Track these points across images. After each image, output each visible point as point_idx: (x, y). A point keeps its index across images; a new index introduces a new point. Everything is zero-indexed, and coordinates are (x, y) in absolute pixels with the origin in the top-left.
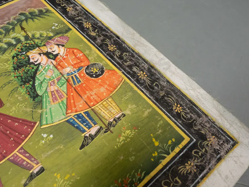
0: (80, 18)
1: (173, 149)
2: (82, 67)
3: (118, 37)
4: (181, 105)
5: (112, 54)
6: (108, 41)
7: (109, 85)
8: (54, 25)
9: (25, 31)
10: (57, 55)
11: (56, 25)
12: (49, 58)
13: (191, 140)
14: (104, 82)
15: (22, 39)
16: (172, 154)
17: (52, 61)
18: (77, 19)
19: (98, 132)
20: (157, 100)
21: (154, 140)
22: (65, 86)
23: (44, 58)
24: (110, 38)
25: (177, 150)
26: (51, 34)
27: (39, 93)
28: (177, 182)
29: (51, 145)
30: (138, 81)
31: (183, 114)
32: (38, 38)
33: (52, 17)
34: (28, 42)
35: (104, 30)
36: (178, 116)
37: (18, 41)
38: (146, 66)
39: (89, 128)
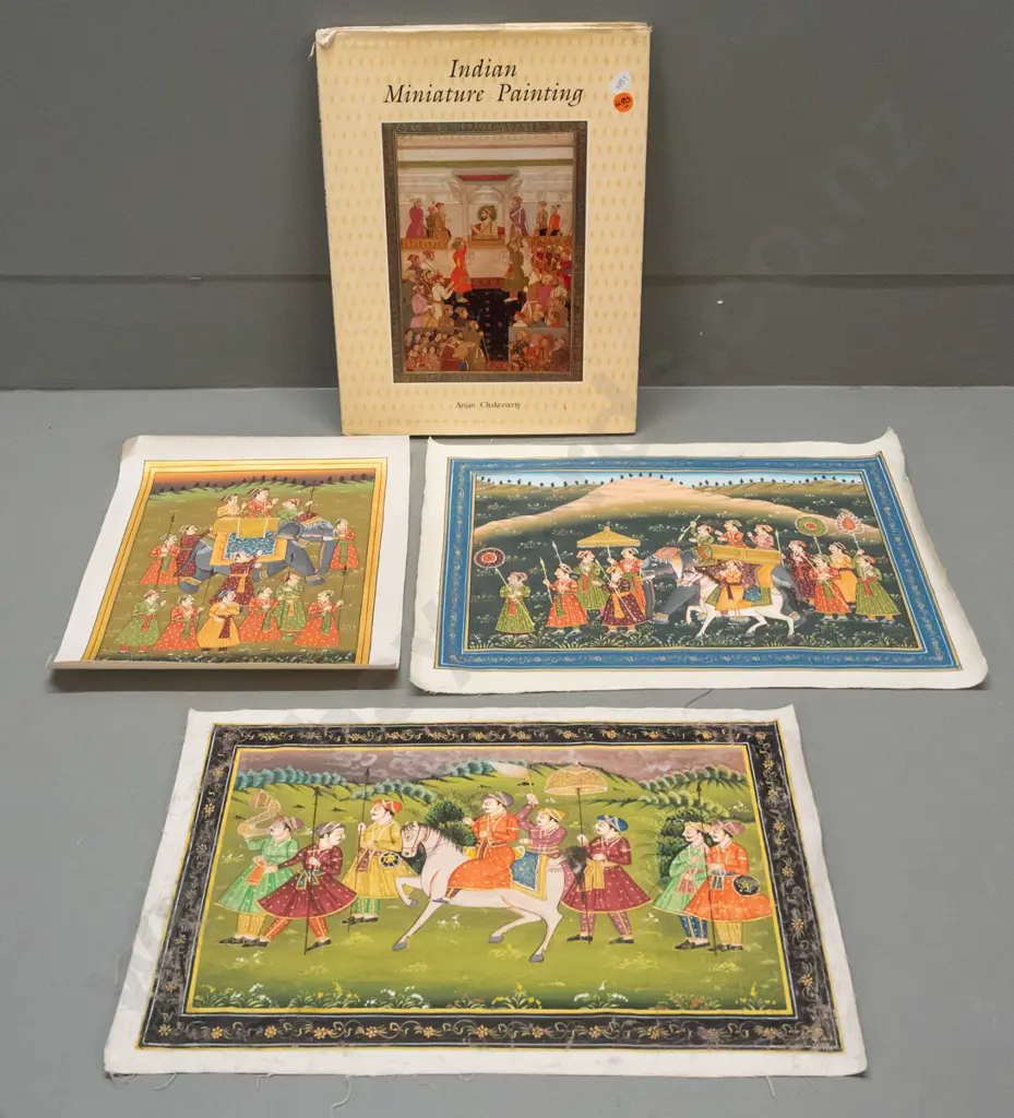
0: (777, 812)
1: (765, 1008)
2: (735, 873)
3: (805, 863)
4: (814, 980)
5: (782, 878)
6: (789, 862)
7: (749, 910)
8: (737, 804)
9: (699, 795)
10: (715, 844)
11: (742, 805)
12: (706, 842)
13: (793, 1015)
14: (746, 904)
15: (691, 802)
16: (761, 1012)
17: (707, 847)
18: (773, 811)
19: (704, 945)
20: (791, 958)
21: (753, 989)
22: (701, 882)
23: (700, 838)
24: (795, 858)
25: (769, 1012)
26: (727, 815)
27: (671, 872)
28: (744, 1034)
29: (652, 927)
30: (787, 926)
31: (808, 989)
32: (708, 812)
33: (742, 790)
34: (695, 810)
35: (796, 845)
36: (800, 987)
37: (685, 802)
38: (811, 917)
39: (698, 936)
